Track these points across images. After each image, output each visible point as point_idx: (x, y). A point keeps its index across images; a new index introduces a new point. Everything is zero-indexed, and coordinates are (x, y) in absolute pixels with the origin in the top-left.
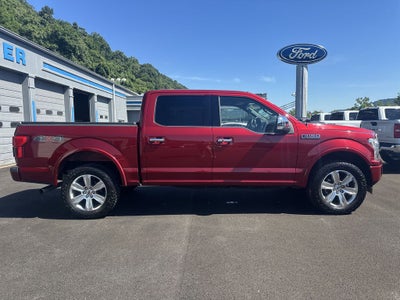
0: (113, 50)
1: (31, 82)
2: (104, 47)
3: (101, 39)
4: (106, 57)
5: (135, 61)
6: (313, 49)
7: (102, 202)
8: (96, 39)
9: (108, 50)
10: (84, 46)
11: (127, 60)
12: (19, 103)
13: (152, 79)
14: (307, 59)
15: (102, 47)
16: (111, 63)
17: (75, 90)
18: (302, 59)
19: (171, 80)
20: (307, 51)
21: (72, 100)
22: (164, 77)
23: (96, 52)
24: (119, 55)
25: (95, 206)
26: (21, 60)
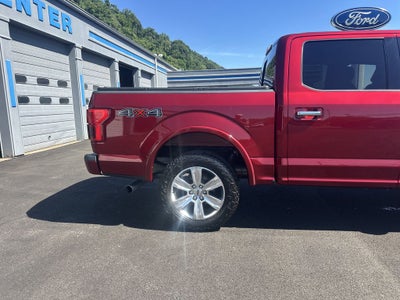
0: (144, 27)
1: (78, 53)
2: (136, 24)
3: (133, 16)
4: (138, 34)
5: (166, 38)
6: (374, 13)
7: (218, 207)
8: (129, 16)
9: (139, 27)
10: (117, 23)
11: (158, 36)
12: (67, 77)
13: (183, 56)
14: (367, 24)
15: (134, 23)
16: (143, 40)
17: (120, 63)
18: (360, 26)
19: (201, 57)
20: (367, 16)
21: (118, 74)
22: (195, 54)
23: (128, 29)
24: (150, 32)
25: (206, 213)
26: (67, 28)
